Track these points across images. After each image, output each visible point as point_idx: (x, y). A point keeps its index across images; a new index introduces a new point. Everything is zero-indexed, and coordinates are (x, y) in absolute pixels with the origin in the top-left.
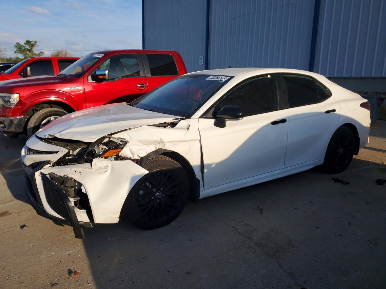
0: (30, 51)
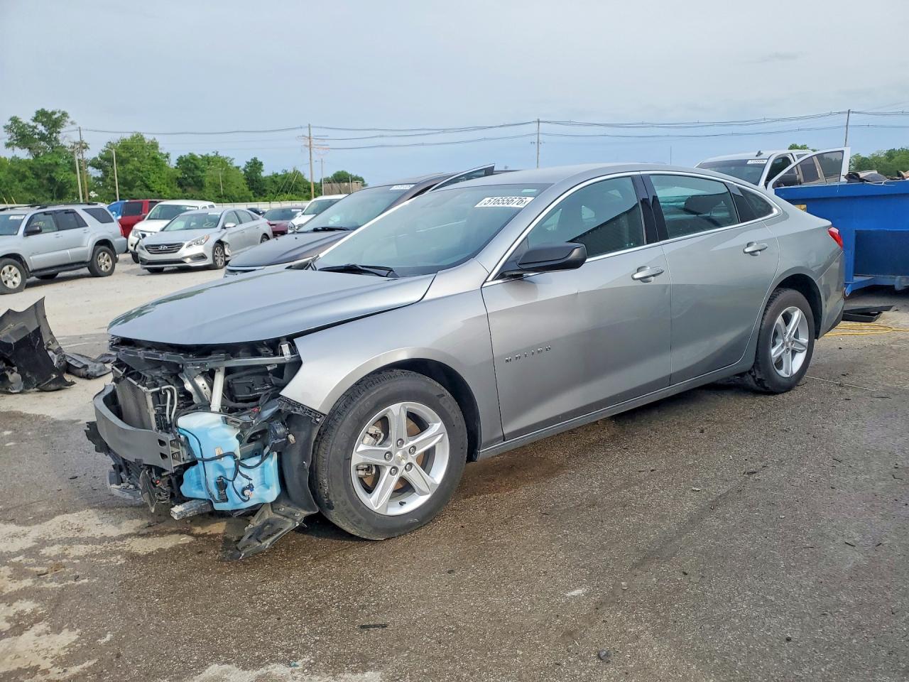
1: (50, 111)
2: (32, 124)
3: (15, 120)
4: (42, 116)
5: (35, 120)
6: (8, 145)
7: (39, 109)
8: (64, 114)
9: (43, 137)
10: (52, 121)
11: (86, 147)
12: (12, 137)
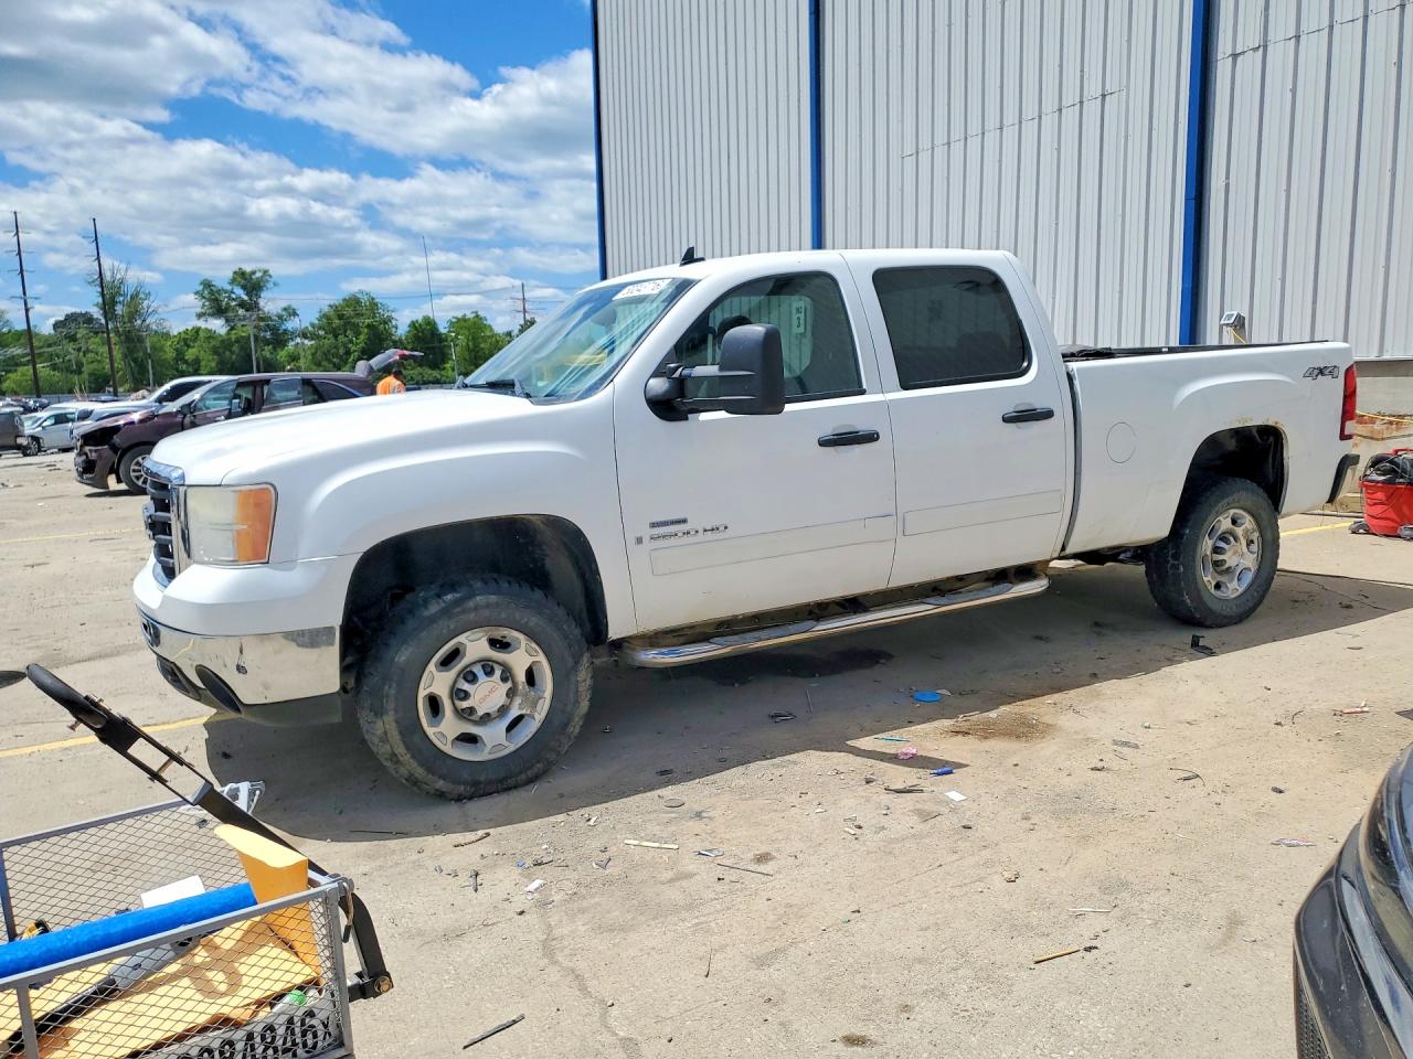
0: (248, 305)
1: (249, 271)
2: (229, 288)
3: (207, 284)
4: (240, 277)
5: (233, 281)
6: (200, 316)
7: (237, 268)
8: (265, 272)
9: (242, 304)
10: (252, 284)
11: (295, 314)
12: (204, 305)
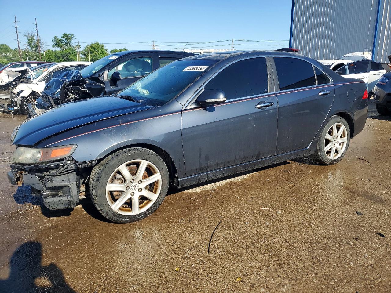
0: (68, 44)
1: (67, 34)
3: (56, 37)
4: (65, 36)
5: (63, 37)
6: (53, 47)
7: (64, 33)
8: (72, 35)
9: (65, 43)
10: (68, 38)
11: (80, 47)
12: (55, 43)
